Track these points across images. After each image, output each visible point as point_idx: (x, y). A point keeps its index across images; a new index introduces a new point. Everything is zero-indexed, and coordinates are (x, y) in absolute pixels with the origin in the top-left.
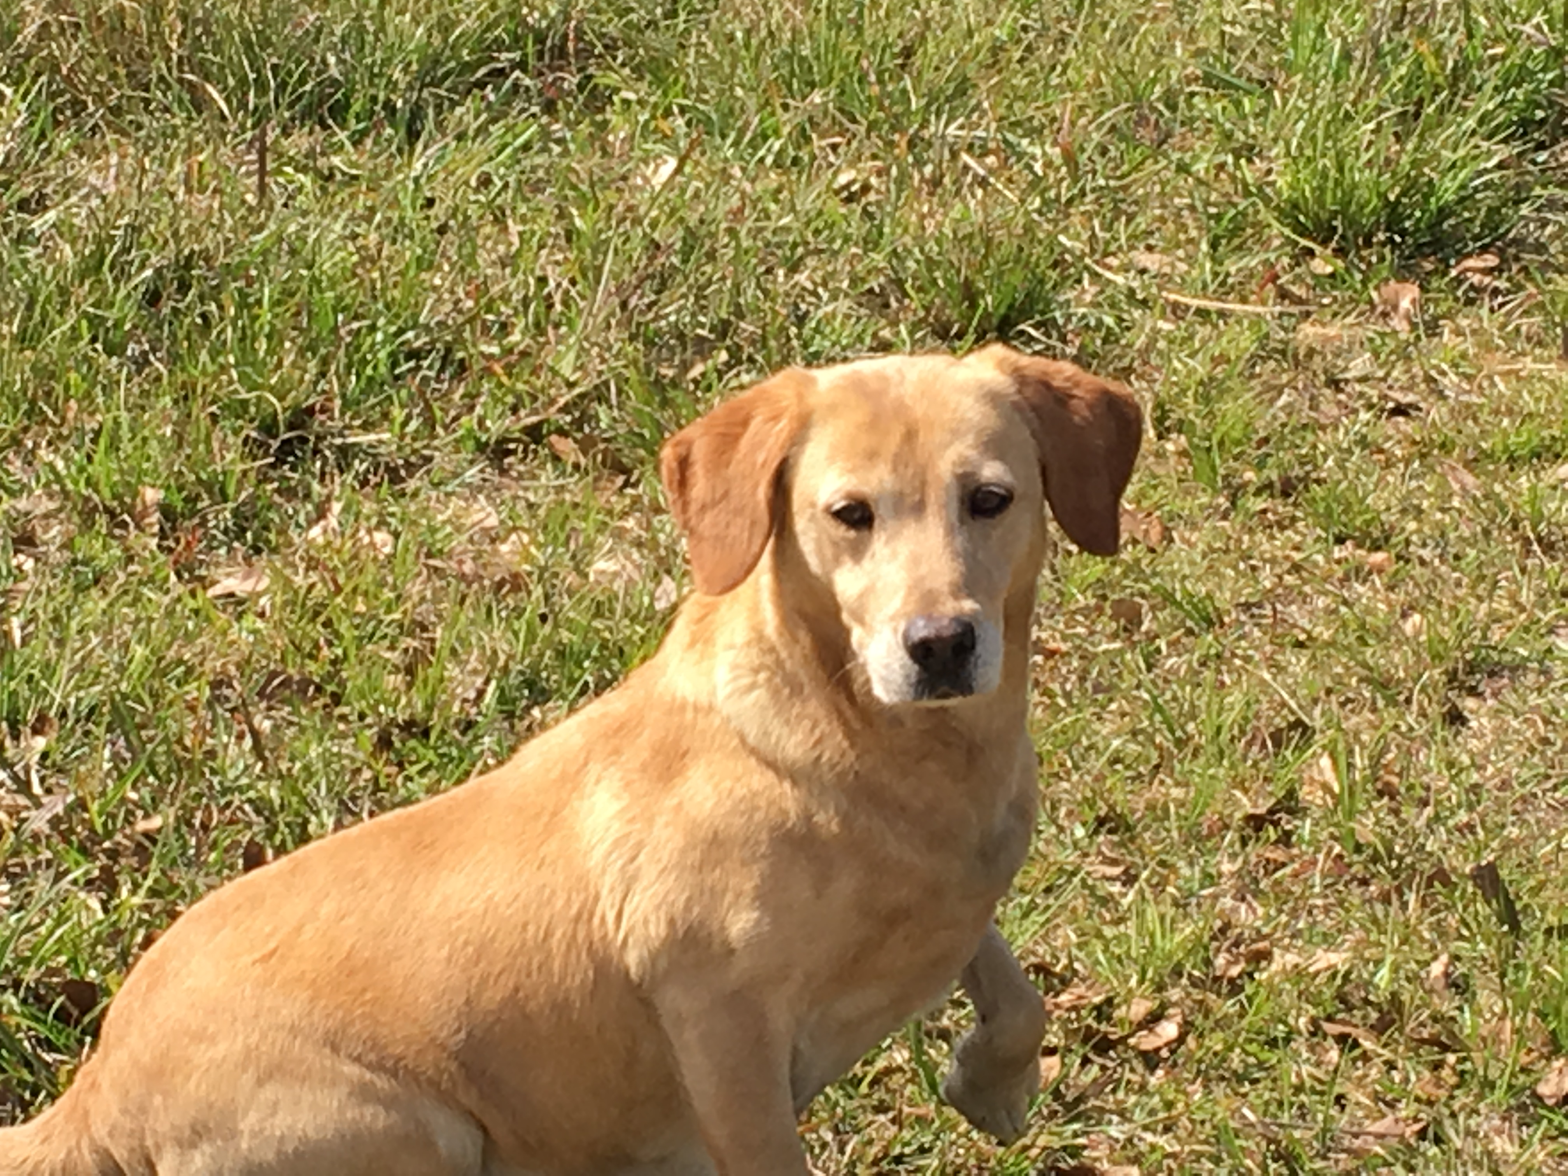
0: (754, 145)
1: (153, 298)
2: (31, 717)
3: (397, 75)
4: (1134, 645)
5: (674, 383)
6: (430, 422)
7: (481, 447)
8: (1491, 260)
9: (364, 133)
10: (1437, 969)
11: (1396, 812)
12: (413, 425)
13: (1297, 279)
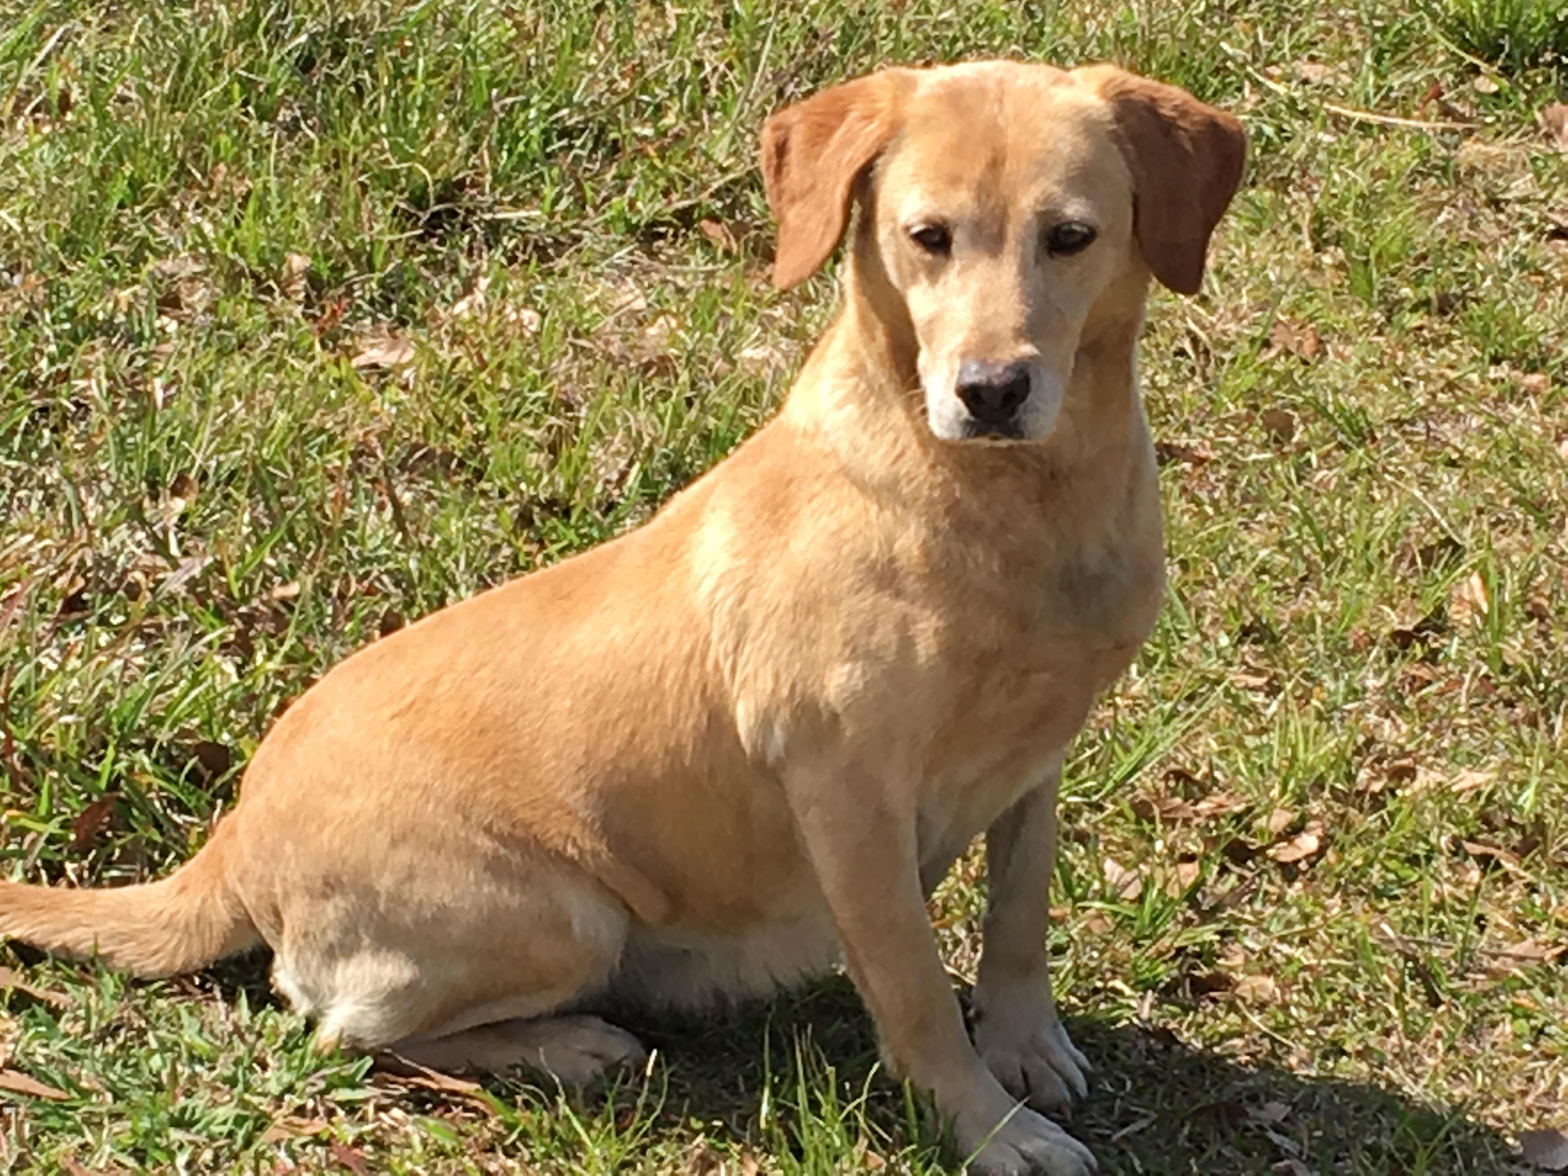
1: (306, 64)
2: (170, 478)
6: (581, 202)
7: (632, 229)
11: (1544, 635)
12: (564, 204)
13: (1461, 97)
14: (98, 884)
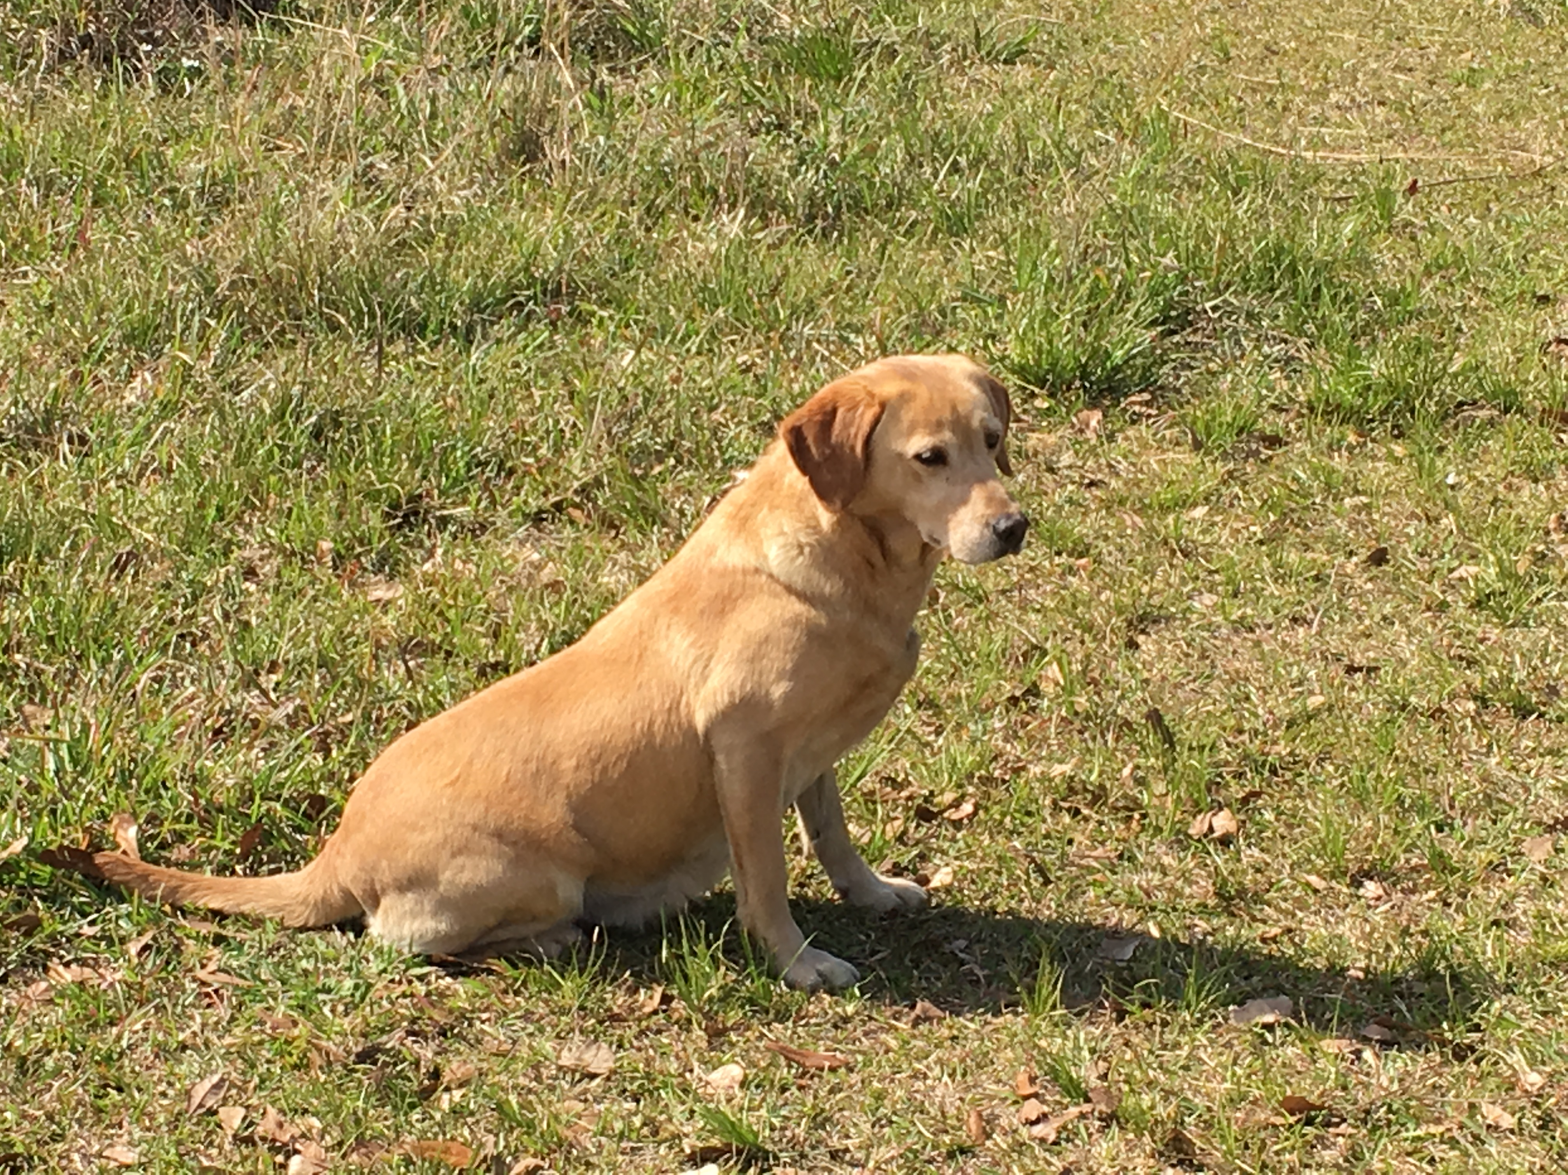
0: (683, 341)
2: (267, 664)
3: (457, 307)
4: (935, 612)
5: (644, 477)
6: (493, 502)
7: (526, 516)
8: (1146, 396)
9: (437, 342)
10: (1126, 772)
11: (1098, 694)
12: (483, 504)
13: (1025, 411)
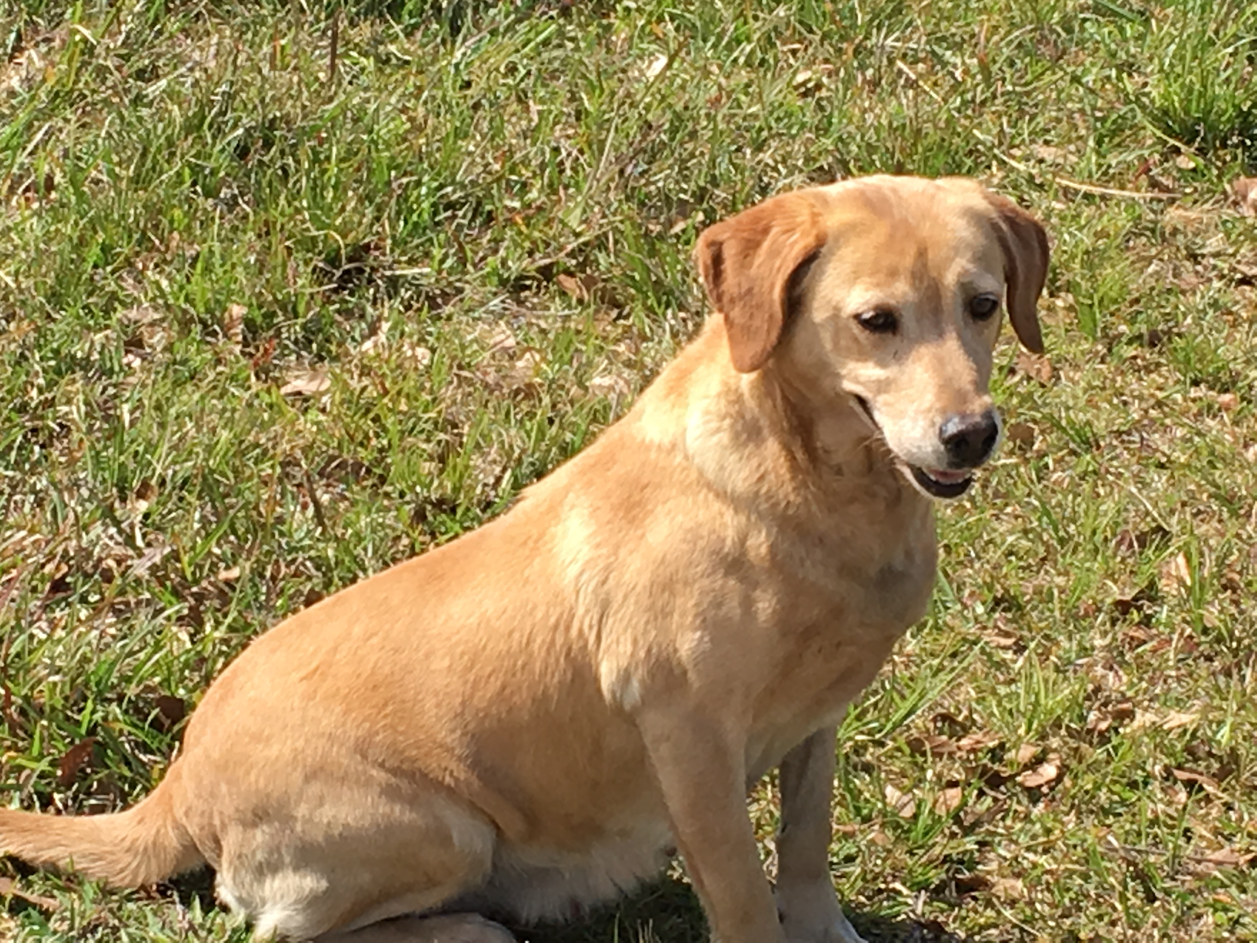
0: (729, 48)
1: (242, 152)
2: (136, 484)
4: (1027, 461)
5: (661, 237)
6: (463, 261)
7: (503, 282)
9: (415, 27)
11: (1236, 603)
13: (1165, 172)
14: (79, 811)
